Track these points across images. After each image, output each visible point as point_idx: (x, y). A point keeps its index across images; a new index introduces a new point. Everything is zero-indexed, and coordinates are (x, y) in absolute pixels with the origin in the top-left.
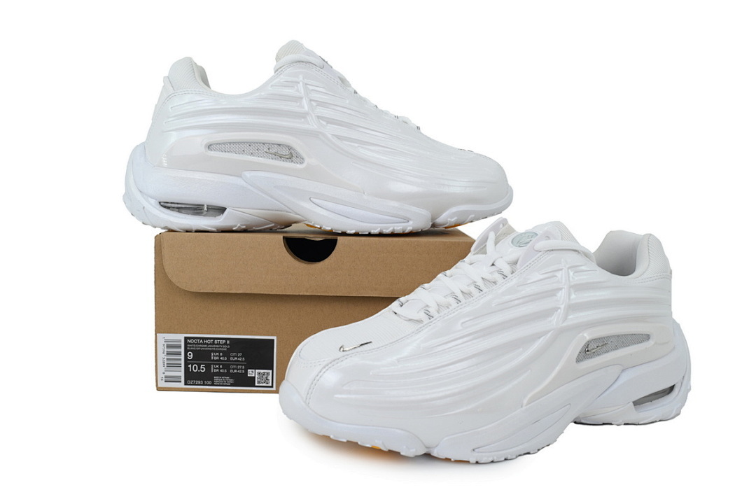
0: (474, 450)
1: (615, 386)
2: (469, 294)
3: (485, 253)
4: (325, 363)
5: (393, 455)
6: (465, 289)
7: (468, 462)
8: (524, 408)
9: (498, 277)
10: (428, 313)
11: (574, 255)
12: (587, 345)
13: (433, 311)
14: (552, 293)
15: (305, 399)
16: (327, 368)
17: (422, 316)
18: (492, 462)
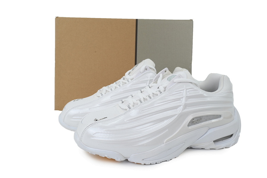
0: (143, 160)
1: (205, 135)
2: (146, 99)
3: (157, 83)
4: (88, 125)
5: (113, 160)
6: (145, 97)
7: (141, 164)
8: (164, 144)
9: (158, 93)
10: (129, 106)
11: (190, 84)
12: (193, 119)
13: (131, 106)
14: (179, 99)
15: (80, 139)
16: (88, 127)
17: (127, 108)
18: (151, 164)
